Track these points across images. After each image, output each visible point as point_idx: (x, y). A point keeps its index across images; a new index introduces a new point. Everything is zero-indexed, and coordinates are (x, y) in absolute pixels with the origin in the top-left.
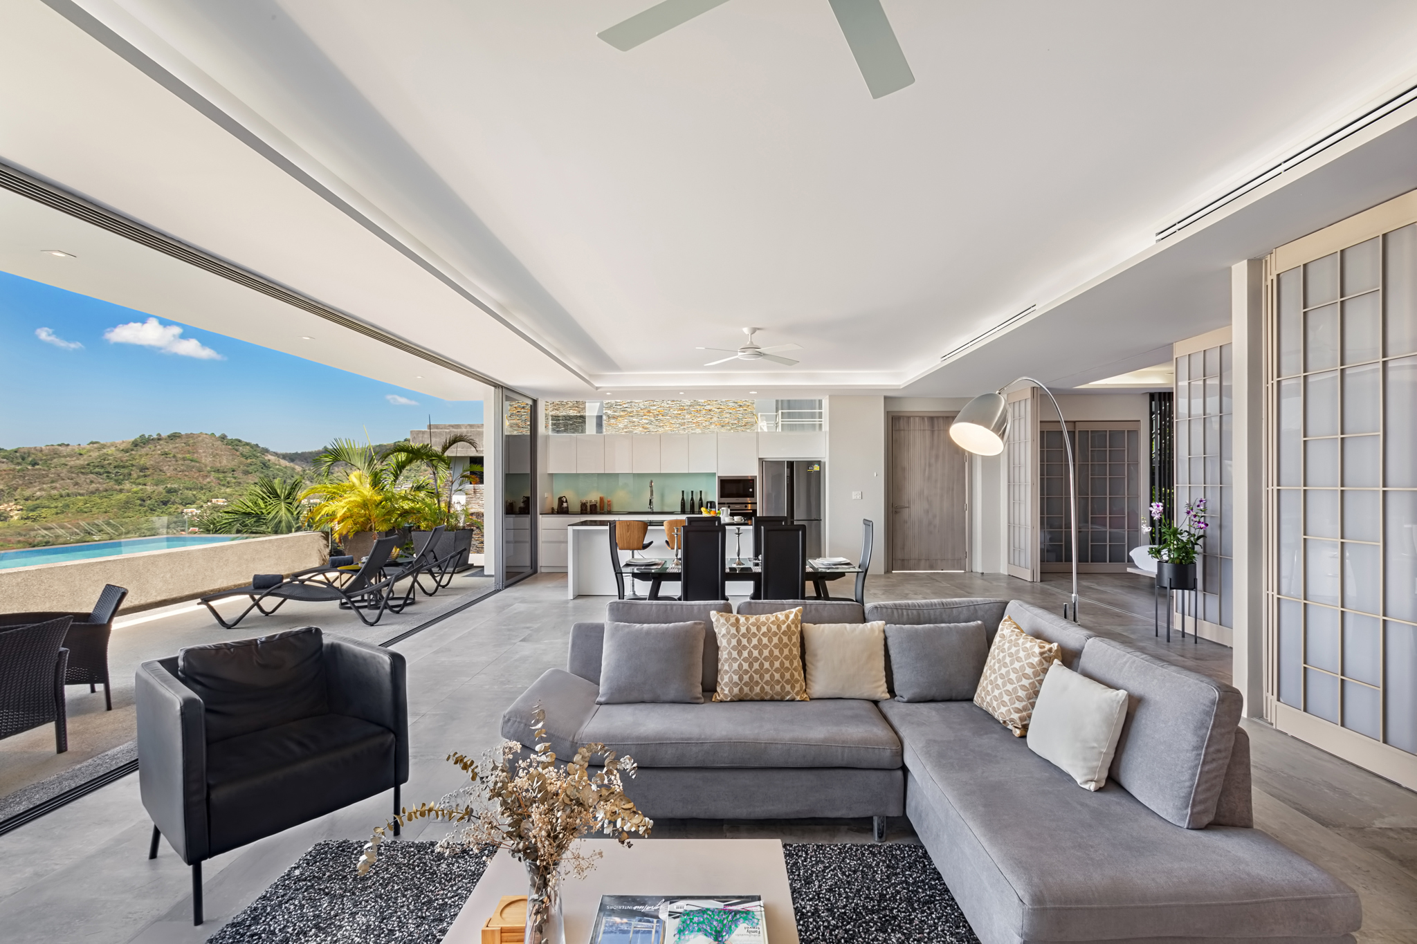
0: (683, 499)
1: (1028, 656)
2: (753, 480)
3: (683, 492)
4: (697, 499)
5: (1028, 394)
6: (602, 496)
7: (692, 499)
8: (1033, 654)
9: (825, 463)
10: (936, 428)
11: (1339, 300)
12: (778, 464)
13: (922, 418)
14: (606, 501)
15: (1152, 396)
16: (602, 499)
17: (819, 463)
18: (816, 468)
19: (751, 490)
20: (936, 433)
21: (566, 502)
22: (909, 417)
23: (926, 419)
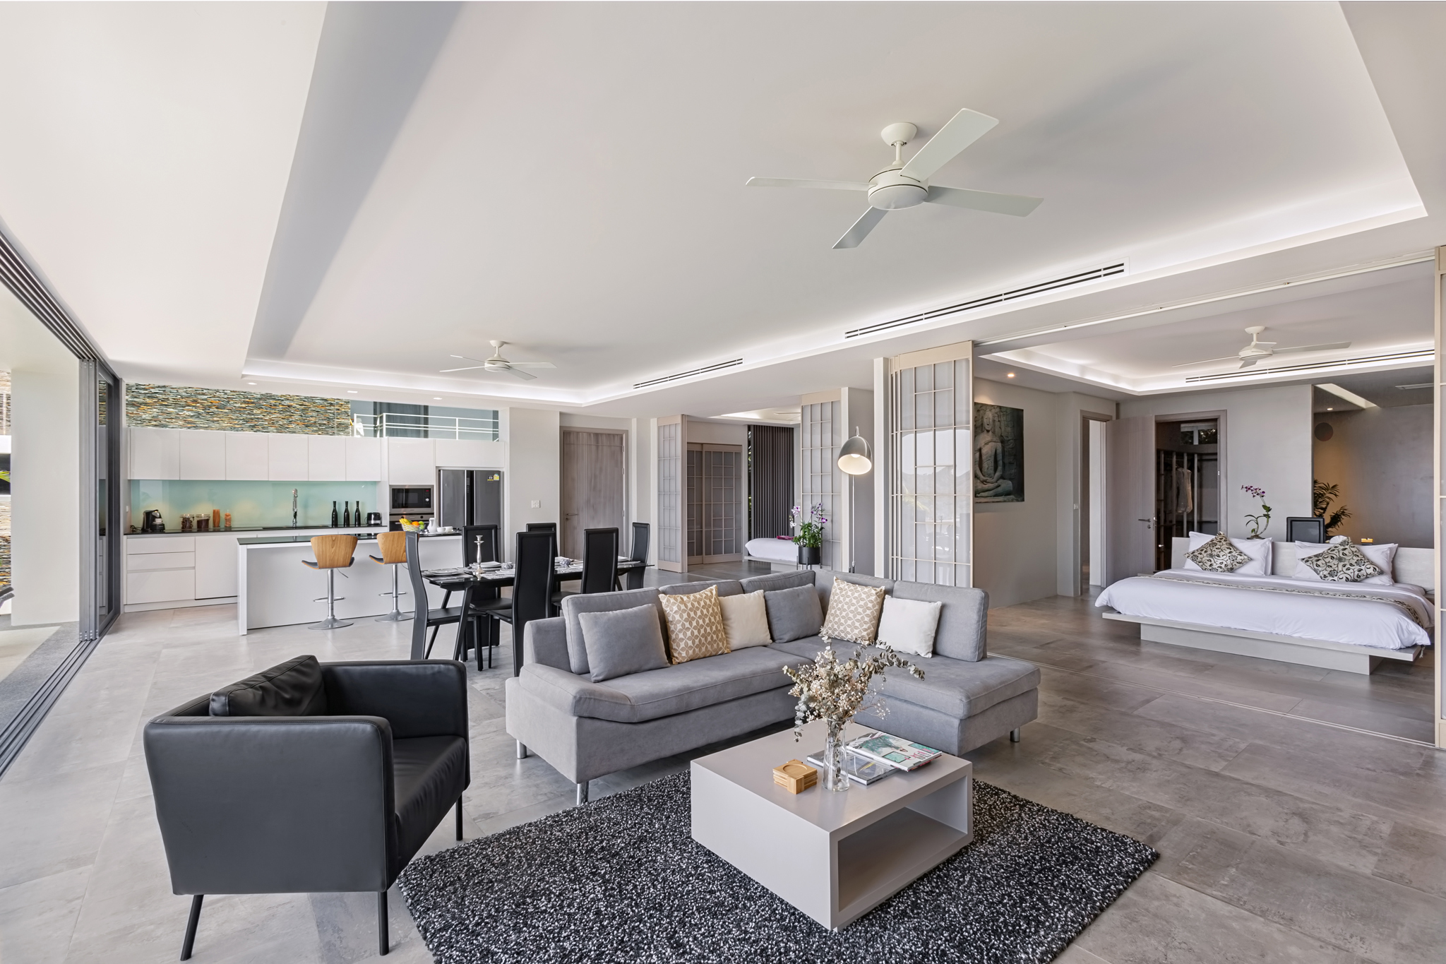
0: (335, 511)
1: (868, 597)
2: (430, 489)
3: (335, 503)
4: (352, 509)
5: (679, 420)
6: (216, 508)
7: (347, 510)
8: (871, 595)
9: (503, 473)
10: (600, 444)
11: (933, 391)
12: (456, 474)
13: (589, 434)
14: (222, 516)
15: (749, 427)
16: (216, 514)
17: (499, 473)
18: (496, 478)
19: (427, 500)
20: (600, 447)
21: (160, 517)
22: (578, 433)
23: (592, 435)
